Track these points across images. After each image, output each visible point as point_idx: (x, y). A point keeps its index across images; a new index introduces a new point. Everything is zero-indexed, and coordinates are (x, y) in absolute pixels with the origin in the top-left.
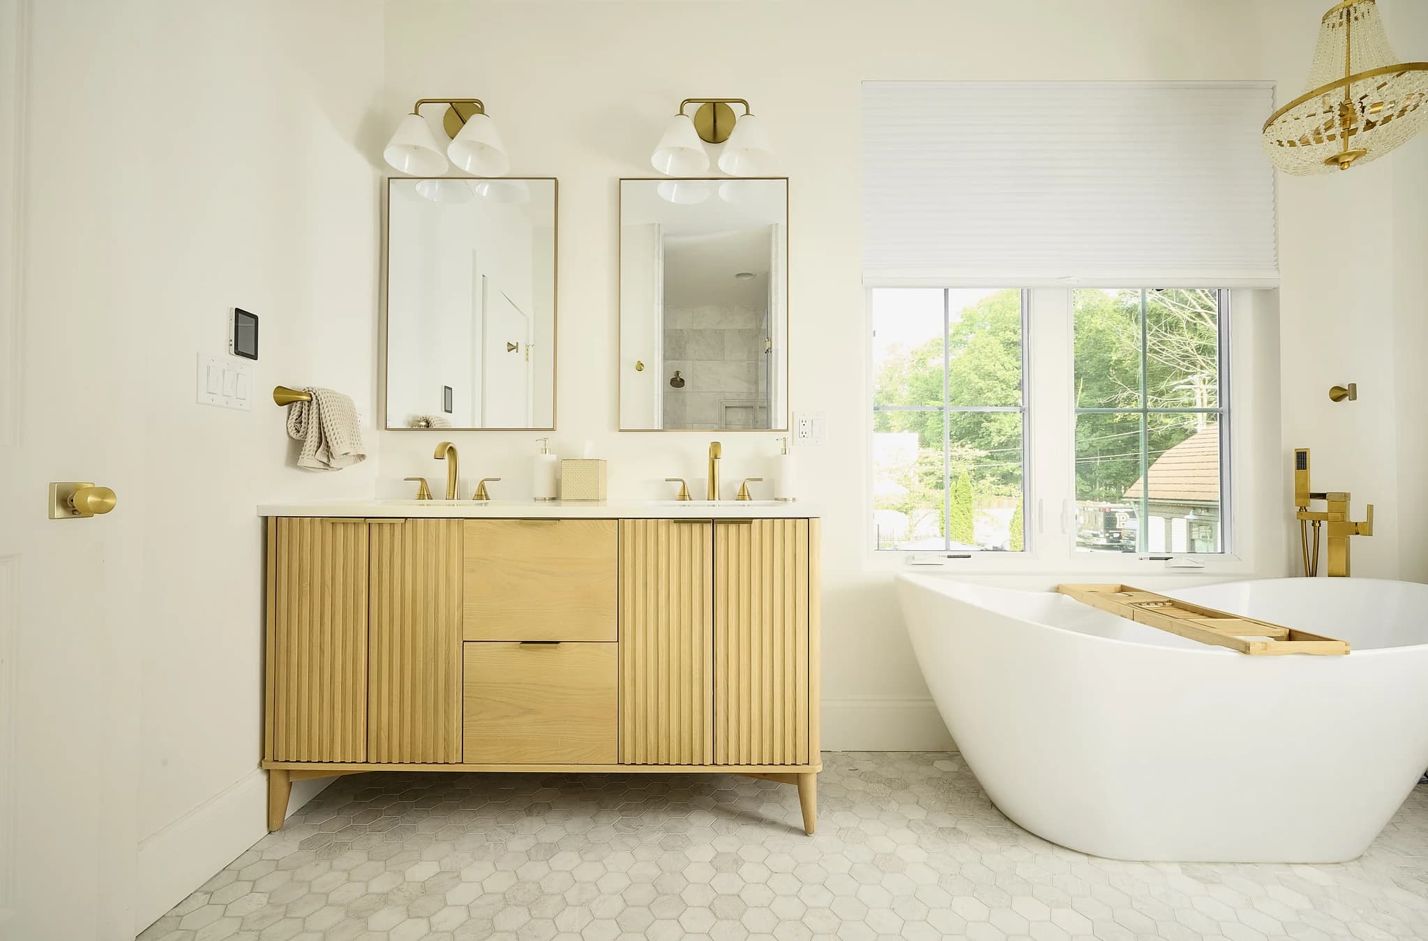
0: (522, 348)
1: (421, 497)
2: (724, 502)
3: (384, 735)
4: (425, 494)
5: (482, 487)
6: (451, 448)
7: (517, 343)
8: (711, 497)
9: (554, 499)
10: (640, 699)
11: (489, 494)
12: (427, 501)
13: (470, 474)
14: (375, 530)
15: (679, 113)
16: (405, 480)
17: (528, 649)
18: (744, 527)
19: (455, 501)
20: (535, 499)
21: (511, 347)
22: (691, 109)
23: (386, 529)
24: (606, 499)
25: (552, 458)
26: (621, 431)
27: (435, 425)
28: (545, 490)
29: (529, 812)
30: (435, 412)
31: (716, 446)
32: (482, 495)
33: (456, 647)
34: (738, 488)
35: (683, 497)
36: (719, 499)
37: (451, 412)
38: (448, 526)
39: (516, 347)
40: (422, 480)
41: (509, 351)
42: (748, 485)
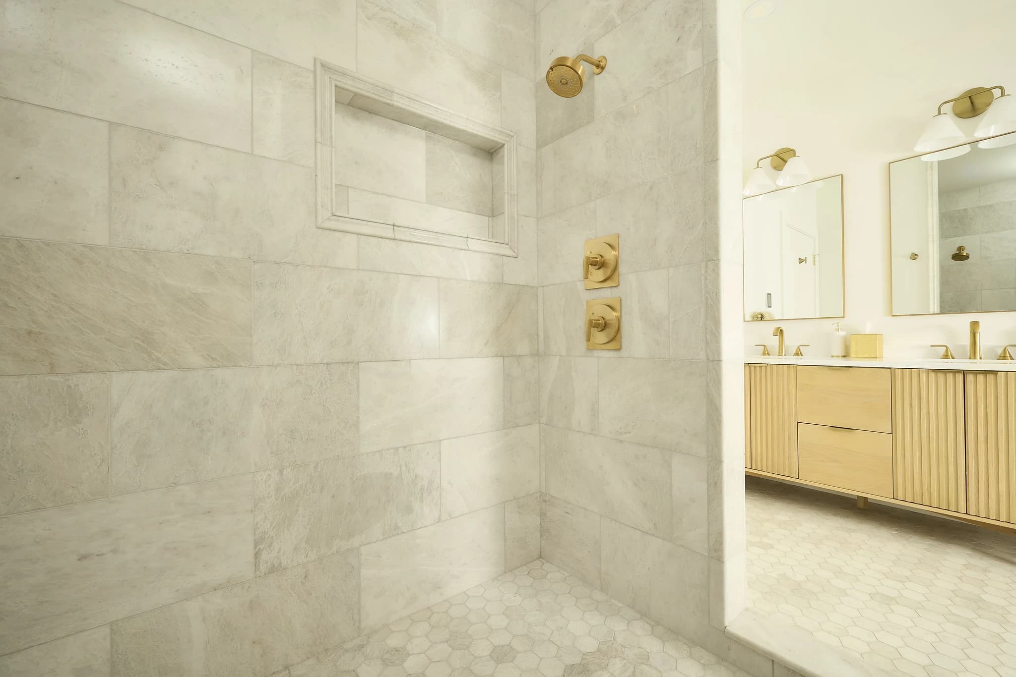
0: (810, 260)
1: (764, 354)
2: (985, 360)
3: (759, 458)
4: (766, 353)
5: (798, 348)
6: (781, 330)
7: (806, 258)
8: (972, 357)
9: (844, 356)
10: (908, 465)
11: (802, 353)
12: (767, 356)
13: (791, 342)
14: (752, 369)
15: (937, 114)
16: (756, 345)
17: (834, 430)
18: (991, 377)
19: (783, 357)
20: (832, 356)
21: (801, 261)
22: (947, 108)
23: (758, 369)
24: (882, 357)
25: (842, 333)
26: (893, 316)
27: (767, 317)
28: (838, 350)
29: (835, 515)
30: (764, 309)
31: (975, 325)
32: (798, 354)
33: (794, 424)
34: (1000, 351)
35: (946, 356)
36: (980, 359)
37: (771, 307)
38: (788, 368)
39: (805, 260)
40: (764, 346)
41: (800, 263)
42: (1008, 348)
